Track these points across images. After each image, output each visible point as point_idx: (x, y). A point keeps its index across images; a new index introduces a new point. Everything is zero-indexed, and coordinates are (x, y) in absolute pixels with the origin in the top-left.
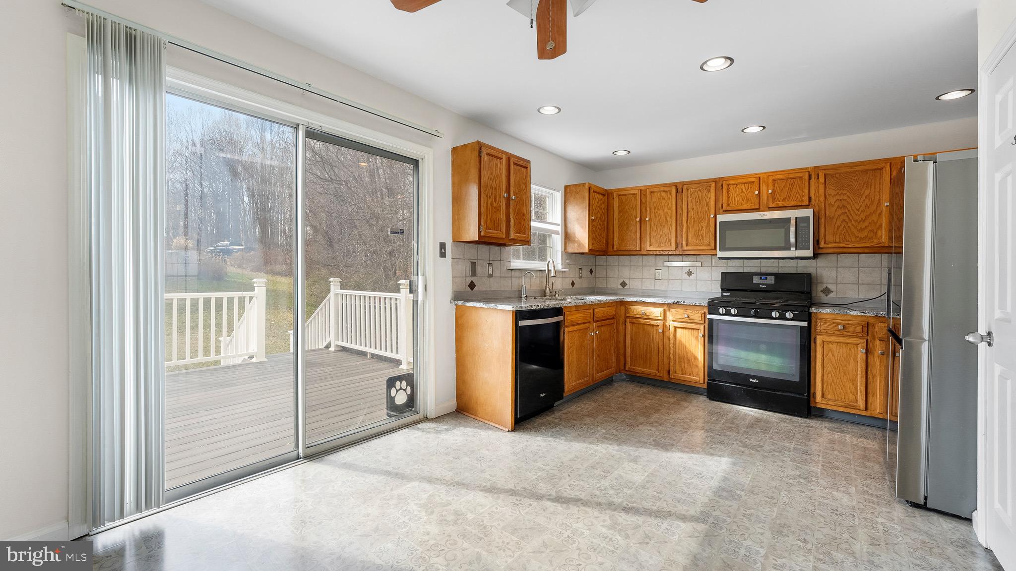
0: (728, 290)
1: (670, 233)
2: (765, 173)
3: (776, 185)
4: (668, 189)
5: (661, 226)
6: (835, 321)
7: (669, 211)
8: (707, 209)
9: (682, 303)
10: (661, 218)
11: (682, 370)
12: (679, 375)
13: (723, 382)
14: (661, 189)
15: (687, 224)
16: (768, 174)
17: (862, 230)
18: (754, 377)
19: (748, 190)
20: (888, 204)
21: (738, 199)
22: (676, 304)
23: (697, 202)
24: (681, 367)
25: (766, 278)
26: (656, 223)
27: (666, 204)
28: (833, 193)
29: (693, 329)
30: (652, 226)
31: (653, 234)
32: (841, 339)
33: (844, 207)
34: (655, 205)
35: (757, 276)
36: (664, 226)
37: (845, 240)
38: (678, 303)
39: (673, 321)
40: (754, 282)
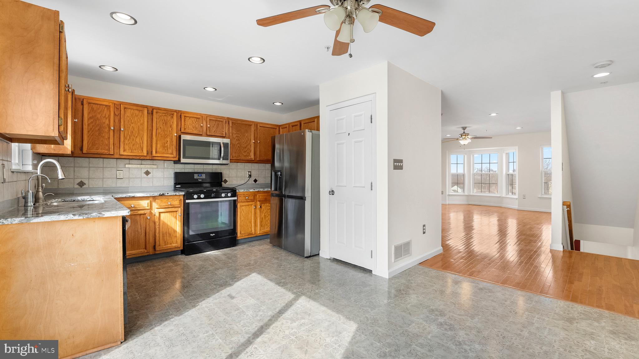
0: (179, 184)
1: (142, 143)
2: (205, 114)
3: (210, 123)
4: (141, 109)
5: (134, 136)
6: (244, 195)
7: (141, 126)
8: (170, 130)
9: (166, 194)
10: (133, 129)
11: (165, 242)
12: (162, 247)
13: (196, 241)
14: (135, 108)
15: (156, 137)
16: (206, 116)
17: (245, 152)
18: (212, 233)
19: (196, 123)
20: (254, 141)
21: (191, 127)
22: (162, 195)
23: (164, 123)
24: (164, 240)
25: (201, 175)
26: (129, 133)
27: (139, 120)
28: (235, 133)
29: (173, 212)
30: (125, 135)
31: (126, 142)
32: (247, 204)
33: (239, 140)
34: (128, 119)
35: (196, 174)
36: (136, 137)
37: (239, 156)
38: (163, 195)
39: (157, 208)
40: (195, 178)
